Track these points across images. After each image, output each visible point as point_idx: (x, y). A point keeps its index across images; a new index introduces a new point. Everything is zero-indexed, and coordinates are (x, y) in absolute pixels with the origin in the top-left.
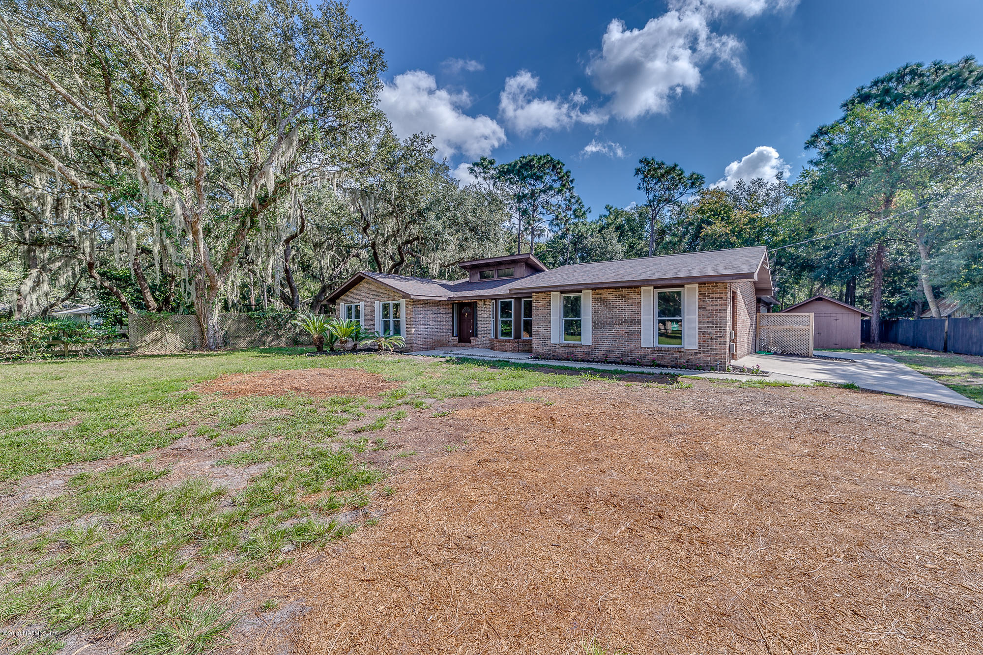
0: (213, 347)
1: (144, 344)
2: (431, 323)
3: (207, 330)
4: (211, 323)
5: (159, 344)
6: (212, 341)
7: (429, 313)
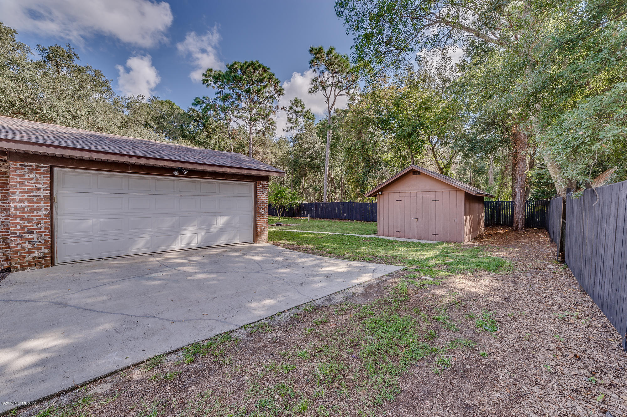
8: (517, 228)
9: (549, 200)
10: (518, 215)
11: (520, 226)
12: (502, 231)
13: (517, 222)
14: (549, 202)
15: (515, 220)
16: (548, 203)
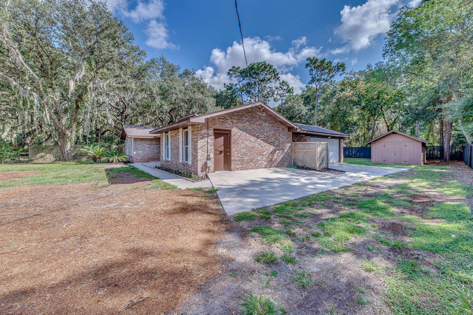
0: (67, 160)
1: (36, 158)
2: (146, 149)
3: (65, 153)
4: (66, 149)
5: (43, 158)
6: (67, 157)
7: (145, 144)
8: (446, 160)
9: (464, 145)
10: (446, 153)
11: (448, 158)
12: (437, 162)
13: (446, 157)
14: (464, 146)
15: (445, 156)
16: (463, 148)
